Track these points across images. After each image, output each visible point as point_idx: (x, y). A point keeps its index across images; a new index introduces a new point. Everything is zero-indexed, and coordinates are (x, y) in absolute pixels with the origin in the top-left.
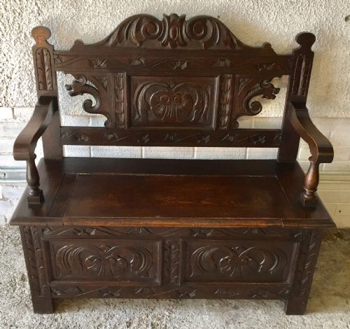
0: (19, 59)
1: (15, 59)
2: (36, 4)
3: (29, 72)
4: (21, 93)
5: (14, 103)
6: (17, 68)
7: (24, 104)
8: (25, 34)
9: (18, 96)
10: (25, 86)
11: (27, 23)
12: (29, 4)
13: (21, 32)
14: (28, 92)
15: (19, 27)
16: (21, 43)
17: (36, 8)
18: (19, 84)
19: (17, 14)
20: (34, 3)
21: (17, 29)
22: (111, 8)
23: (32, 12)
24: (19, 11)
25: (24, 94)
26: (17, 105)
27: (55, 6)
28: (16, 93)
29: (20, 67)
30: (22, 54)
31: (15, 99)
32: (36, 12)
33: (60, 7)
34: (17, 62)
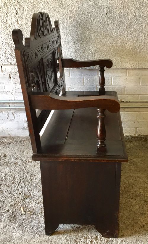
0: (6, 38)
1: (4, 38)
2: (15, 9)
3: (10, 45)
4: (6, 57)
5: (2, 63)
6: (4, 43)
7: (7, 63)
8: (9, 25)
9: (4, 59)
10: (8, 53)
11: (10, 19)
12: (12, 9)
13: (7, 24)
14: (10, 56)
15: (6, 21)
16: (7, 29)
17: (15, 11)
18: (5, 52)
19: (6, 14)
20: (14, 8)
21: (5, 22)
22: (52, 10)
23: (13, 13)
24: (6, 12)
25: (8, 57)
26: (4, 64)
27: (24, 10)
28: (3, 57)
29: (6, 43)
30: (7, 36)
31: (3, 60)
32: (15, 13)
33: (27, 10)
34: (5, 40)
